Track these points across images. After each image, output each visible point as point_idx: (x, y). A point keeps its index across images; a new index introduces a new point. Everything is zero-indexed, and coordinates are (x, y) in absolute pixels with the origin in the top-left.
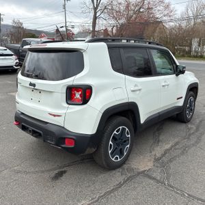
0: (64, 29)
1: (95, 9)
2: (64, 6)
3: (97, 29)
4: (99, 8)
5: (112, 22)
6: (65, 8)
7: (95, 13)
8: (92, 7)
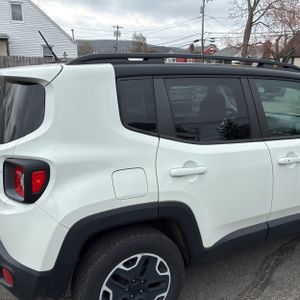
0: (199, 44)
1: (251, 10)
2: (203, 9)
3: (251, 42)
4: (258, 8)
5: (279, 29)
6: (203, 12)
7: (251, 16)
8: (246, 6)
